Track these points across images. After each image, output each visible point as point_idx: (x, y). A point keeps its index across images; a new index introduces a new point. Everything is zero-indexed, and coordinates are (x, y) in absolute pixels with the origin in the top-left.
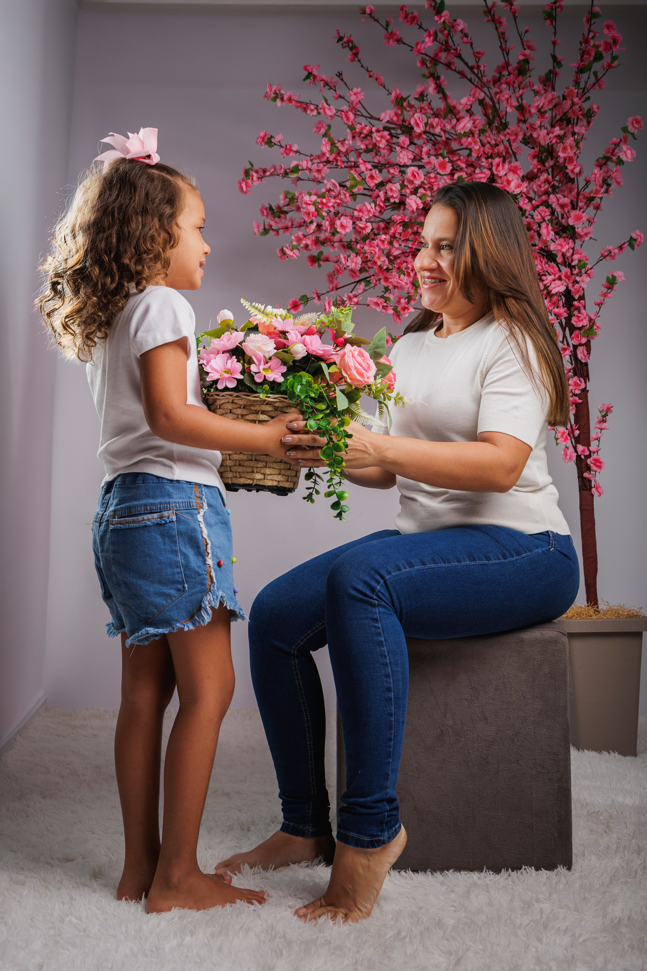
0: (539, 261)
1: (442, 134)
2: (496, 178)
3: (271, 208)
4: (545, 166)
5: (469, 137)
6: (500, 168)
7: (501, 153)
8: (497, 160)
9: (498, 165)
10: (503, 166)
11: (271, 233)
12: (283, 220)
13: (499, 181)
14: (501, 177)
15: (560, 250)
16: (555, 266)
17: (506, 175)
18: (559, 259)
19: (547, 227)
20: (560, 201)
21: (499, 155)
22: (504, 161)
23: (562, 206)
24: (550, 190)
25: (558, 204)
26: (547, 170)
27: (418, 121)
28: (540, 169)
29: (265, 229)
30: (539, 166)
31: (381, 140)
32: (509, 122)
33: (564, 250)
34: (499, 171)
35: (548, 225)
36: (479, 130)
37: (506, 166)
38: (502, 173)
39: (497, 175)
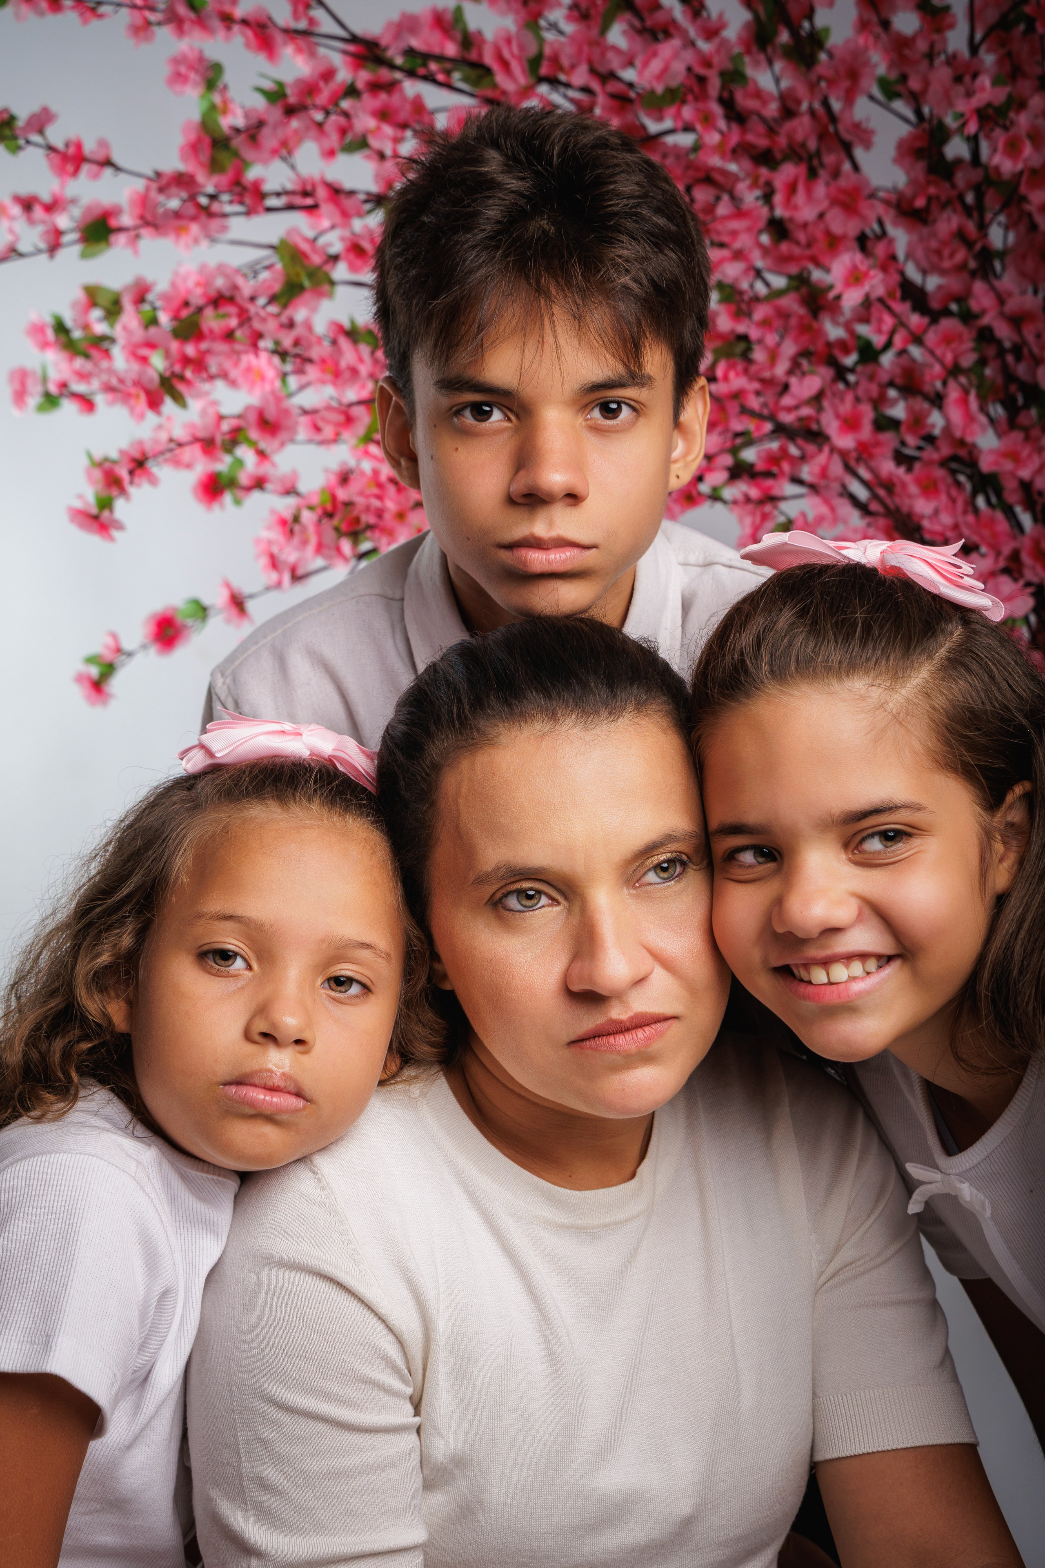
0: (944, 498)
1: (595, 86)
2: (790, 226)
3: (60, 328)
4: (953, 186)
5: (683, 102)
6: (800, 197)
7: (803, 145)
8: (788, 171)
9: (791, 189)
10: (809, 191)
11: (69, 407)
12: (104, 364)
13: (802, 237)
14: (805, 225)
15: (1013, 474)
16: (999, 515)
17: (821, 216)
18: (1012, 496)
19: (964, 401)
20: (1012, 305)
21: (795, 153)
22: (813, 173)
23: (1016, 321)
24: (972, 264)
25: (1002, 314)
26: (961, 198)
27: (506, 54)
28: (938, 198)
29: (47, 395)
30: (932, 190)
31: (379, 128)
32: (827, 30)
33: (1025, 473)
34: (796, 208)
35: (966, 392)
36: (723, 74)
37: (820, 190)
38: (807, 213)
39: (791, 220)
